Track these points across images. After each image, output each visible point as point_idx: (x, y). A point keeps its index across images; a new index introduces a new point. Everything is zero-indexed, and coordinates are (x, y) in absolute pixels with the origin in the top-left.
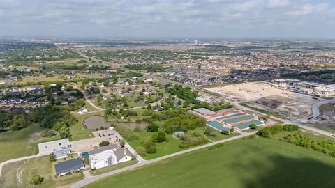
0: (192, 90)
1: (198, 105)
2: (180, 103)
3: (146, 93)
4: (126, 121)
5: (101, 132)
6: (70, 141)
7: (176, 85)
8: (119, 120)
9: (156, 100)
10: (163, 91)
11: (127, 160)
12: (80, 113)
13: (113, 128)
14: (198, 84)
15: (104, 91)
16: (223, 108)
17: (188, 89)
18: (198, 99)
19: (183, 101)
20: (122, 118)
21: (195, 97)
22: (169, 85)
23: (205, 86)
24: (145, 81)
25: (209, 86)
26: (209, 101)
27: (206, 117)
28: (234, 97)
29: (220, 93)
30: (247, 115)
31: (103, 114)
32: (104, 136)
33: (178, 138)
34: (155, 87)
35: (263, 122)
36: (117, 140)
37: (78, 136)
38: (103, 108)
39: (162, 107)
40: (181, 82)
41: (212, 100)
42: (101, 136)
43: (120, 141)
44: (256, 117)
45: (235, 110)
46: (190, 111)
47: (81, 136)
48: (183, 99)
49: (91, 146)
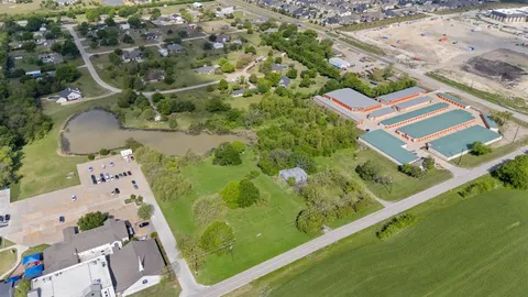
0: (320, 39)
1: (336, 80)
2: (292, 75)
3: (218, 46)
5: (100, 165)
6: (13, 199)
7: (284, 26)
8: (151, 125)
9: (240, 67)
10: (255, 40)
11: (147, 285)
12: (62, 101)
13: (130, 151)
14: (331, 20)
15: (128, 40)
16: (394, 89)
17: (311, 35)
18: (334, 61)
19: (300, 68)
20: (158, 118)
21: (327, 56)
22: (268, 25)
23: (345, 27)
24: (218, 14)
25: (354, 27)
26: (360, 68)
27: (355, 115)
28: (412, 55)
29: (380, 44)
30: (453, 107)
31: (114, 107)
32: (103, 180)
33: (291, 189)
34: (240, 28)
35: (496, 130)
36: (133, 197)
37: (38, 179)
38: (118, 88)
39: (252, 87)
40: (294, 16)
41: (366, 63)
42: (95, 182)
43: (141, 199)
44: (476, 114)
45: (422, 95)
46: (318, 97)
47: (47, 178)
48: (301, 62)
49: (62, 219)
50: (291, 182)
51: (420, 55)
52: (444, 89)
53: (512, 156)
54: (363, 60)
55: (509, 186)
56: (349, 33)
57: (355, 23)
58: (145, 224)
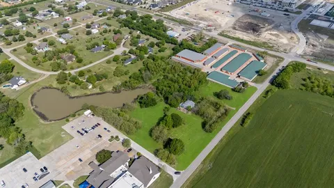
2: (152, 45)
3: (95, 31)
4: (98, 91)
5: (75, 123)
7: (128, 12)
9: (117, 44)
11: (155, 180)
12: (15, 87)
14: (153, 5)
16: (208, 46)
17: (148, 17)
18: (169, 33)
19: (155, 41)
20: (90, 86)
21: (164, 30)
22: (118, 13)
23: (163, 9)
24: (79, 7)
25: (168, 8)
26: (184, 35)
27: (198, 64)
28: (206, 23)
29: (186, 18)
30: (240, 52)
31: (55, 84)
32: (86, 132)
33: (190, 113)
34: (100, 16)
35: (262, 61)
36: (112, 137)
37: (44, 141)
38: (48, 71)
39: (133, 57)
40: (128, 4)
41: (187, 32)
42: (82, 134)
43: (117, 137)
44: (251, 54)
45: (223, 47)
46: (173, 57)
47: (49, 140)
48: (150, 36)
49: (80, 160)
50: (188, 109)
51: (211, 23)
52: (231, 42)
53: (274, 74)
54: (183, 30)
55: (281, 89)
56: (168, 13)
57: (167, 6)
58: (130, 150)
